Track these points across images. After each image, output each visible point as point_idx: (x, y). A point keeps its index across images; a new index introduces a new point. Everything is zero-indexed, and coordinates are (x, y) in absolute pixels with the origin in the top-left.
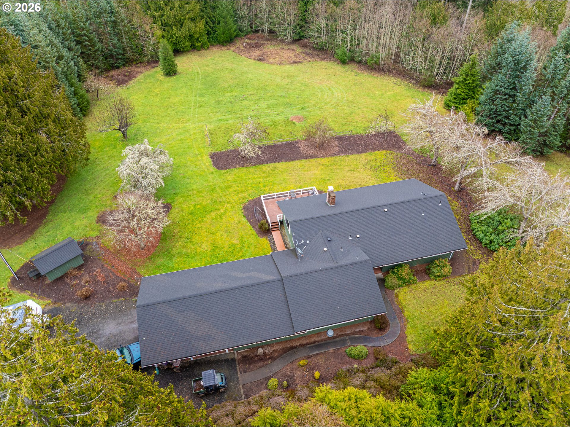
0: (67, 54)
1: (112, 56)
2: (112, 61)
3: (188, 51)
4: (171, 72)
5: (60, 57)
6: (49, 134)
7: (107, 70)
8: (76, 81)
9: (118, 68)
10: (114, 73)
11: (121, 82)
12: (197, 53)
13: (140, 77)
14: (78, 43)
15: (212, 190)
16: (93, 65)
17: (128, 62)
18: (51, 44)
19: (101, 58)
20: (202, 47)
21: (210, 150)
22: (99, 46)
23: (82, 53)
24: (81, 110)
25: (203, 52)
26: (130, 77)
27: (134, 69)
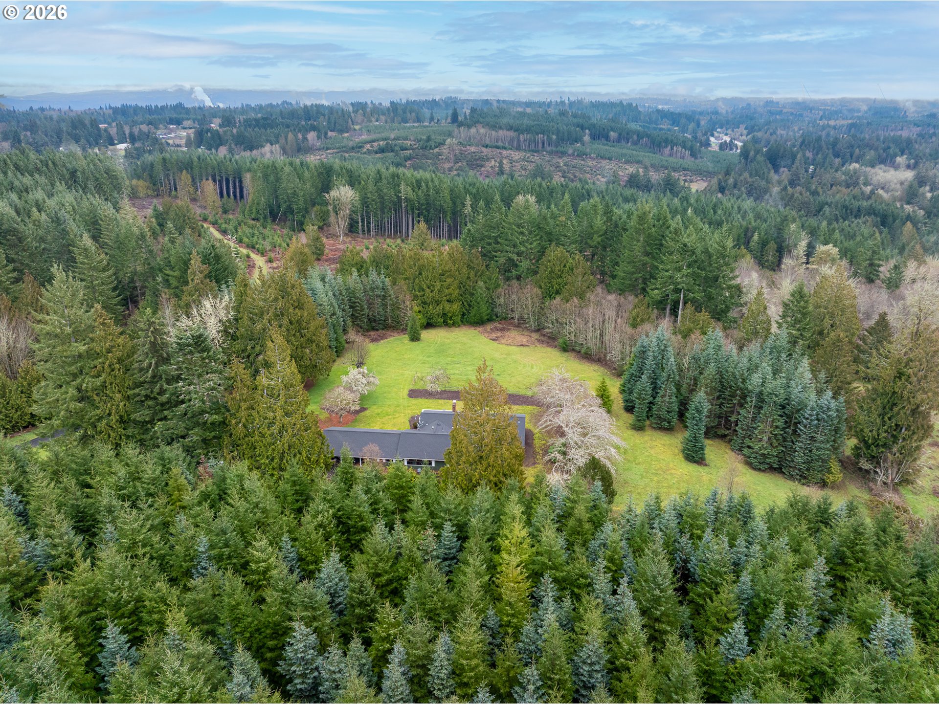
0: (339, 313)
1: (375, 320)
2: (374, 324)
3: (440, 326)
4: (415, 338)
5: (334, 314)
6: (311, 351)
7: (368, 331)
8: (340, 331)
9: (377, 330)
10: (372, 333)
11: (374, 340)
12: (447, 329)
13: (391, 339)
14: (351, 307)
15: (398, 406)
16: (358, 325)
17: (386, 327)
18: (331, 305)
19: (366, 320)
20: (453, 325)
21: (411, 387)
22: (366, 311)
23: (352, 315)
24: (336, 352)
25: (453, 329)
26: (383, 337)
27: (389, 333)
